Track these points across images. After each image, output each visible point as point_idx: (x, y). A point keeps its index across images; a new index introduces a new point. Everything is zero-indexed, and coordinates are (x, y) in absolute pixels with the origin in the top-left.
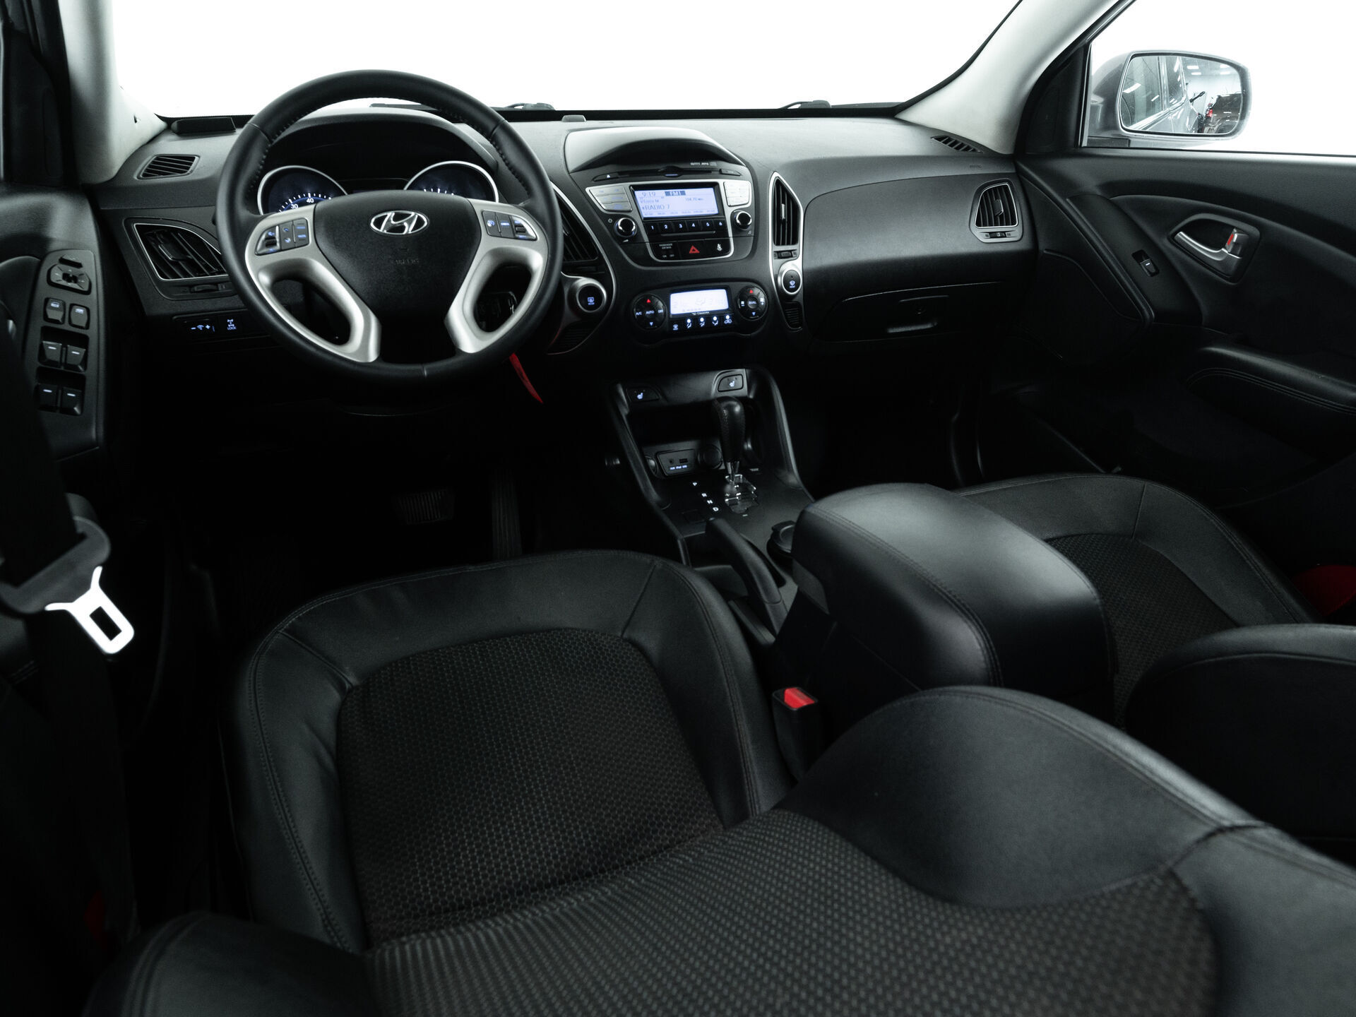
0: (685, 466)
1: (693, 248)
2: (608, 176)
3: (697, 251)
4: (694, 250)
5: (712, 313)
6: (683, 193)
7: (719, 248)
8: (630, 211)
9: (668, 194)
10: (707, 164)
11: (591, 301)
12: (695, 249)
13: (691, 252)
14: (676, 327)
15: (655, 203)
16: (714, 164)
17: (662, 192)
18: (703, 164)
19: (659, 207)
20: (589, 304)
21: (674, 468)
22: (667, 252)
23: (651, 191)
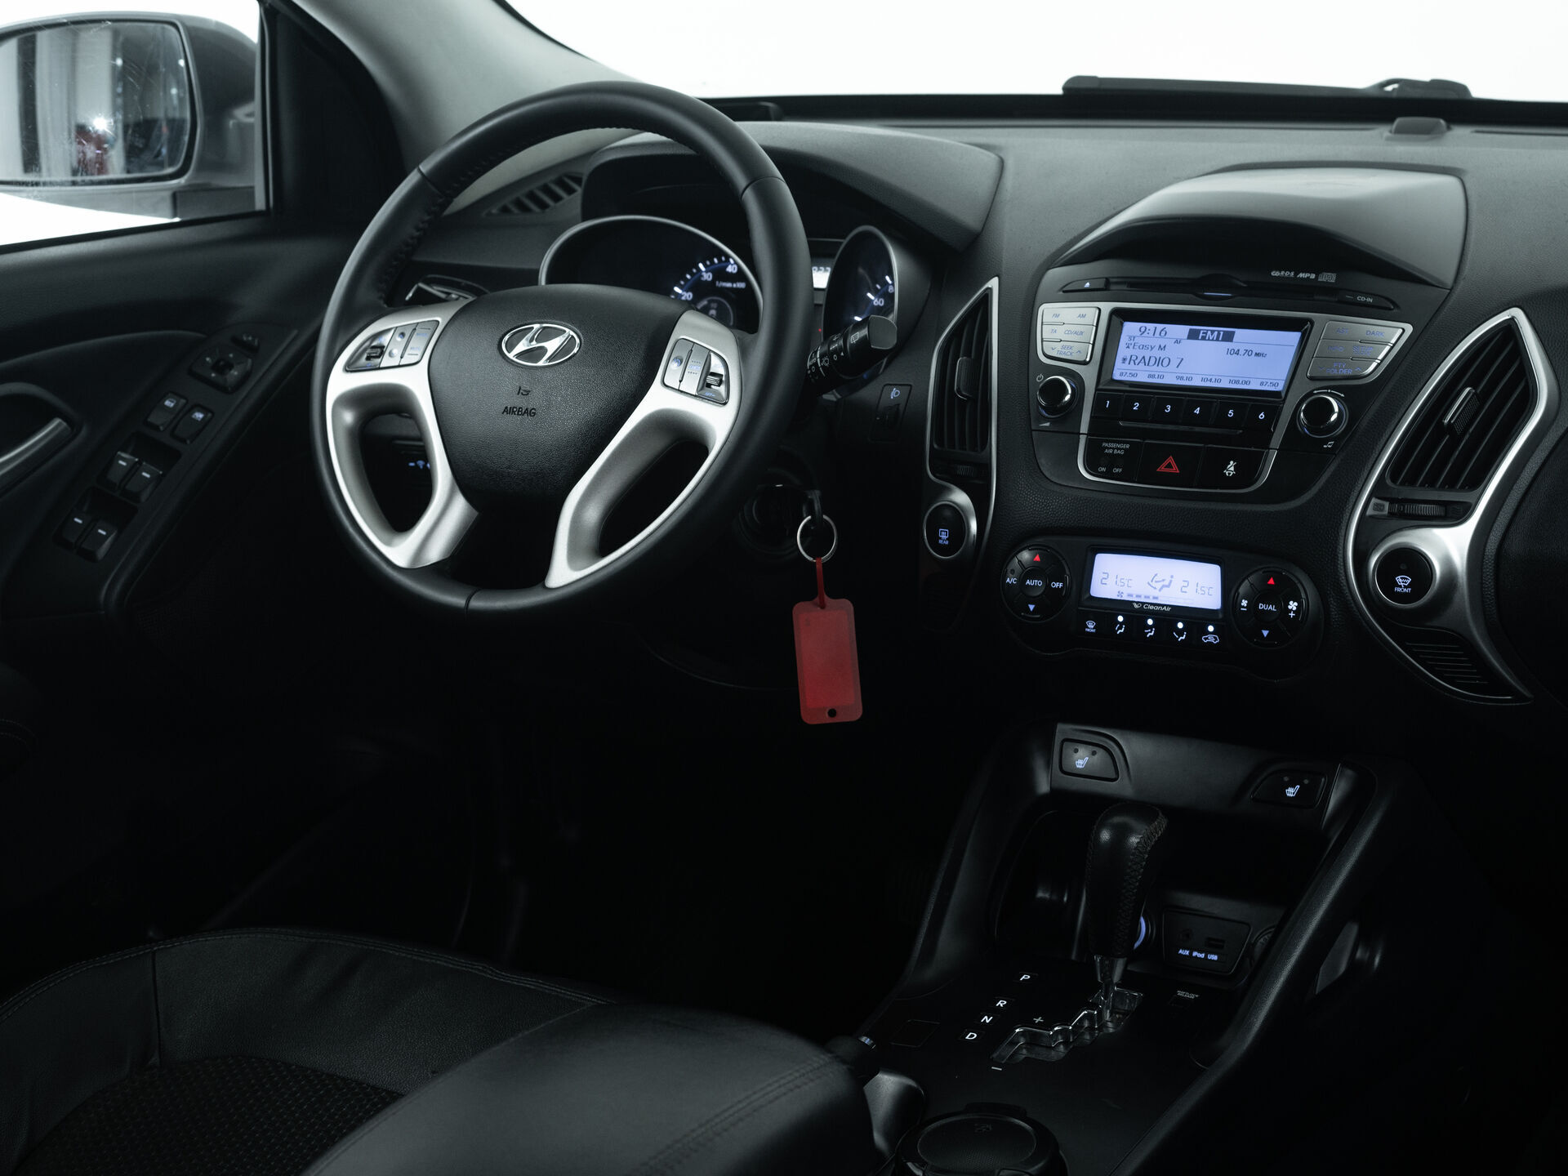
0: (1215, 957)
1: (1171, 460)
2: (1087, 285)
3: (1175, 469)
4: (1169, 466)
5: (1179, 612)
6: (1229, 338)
7: (1231, 468)
8: (1084, 363)
9: (1193, 335)
10: (1313, 276)
11: (944, 535)
12: (1174, 464)
13: (1162, 468)
14: (1091, 626)
15: (1157, 353)
16: (1329, 278)
17: (1183, 330)
18: (1301, 275)
19: (1159, 362)
20: (940, 542)
21: (1187, 953)
22: (1113, 460)
23: (1160, 326)
